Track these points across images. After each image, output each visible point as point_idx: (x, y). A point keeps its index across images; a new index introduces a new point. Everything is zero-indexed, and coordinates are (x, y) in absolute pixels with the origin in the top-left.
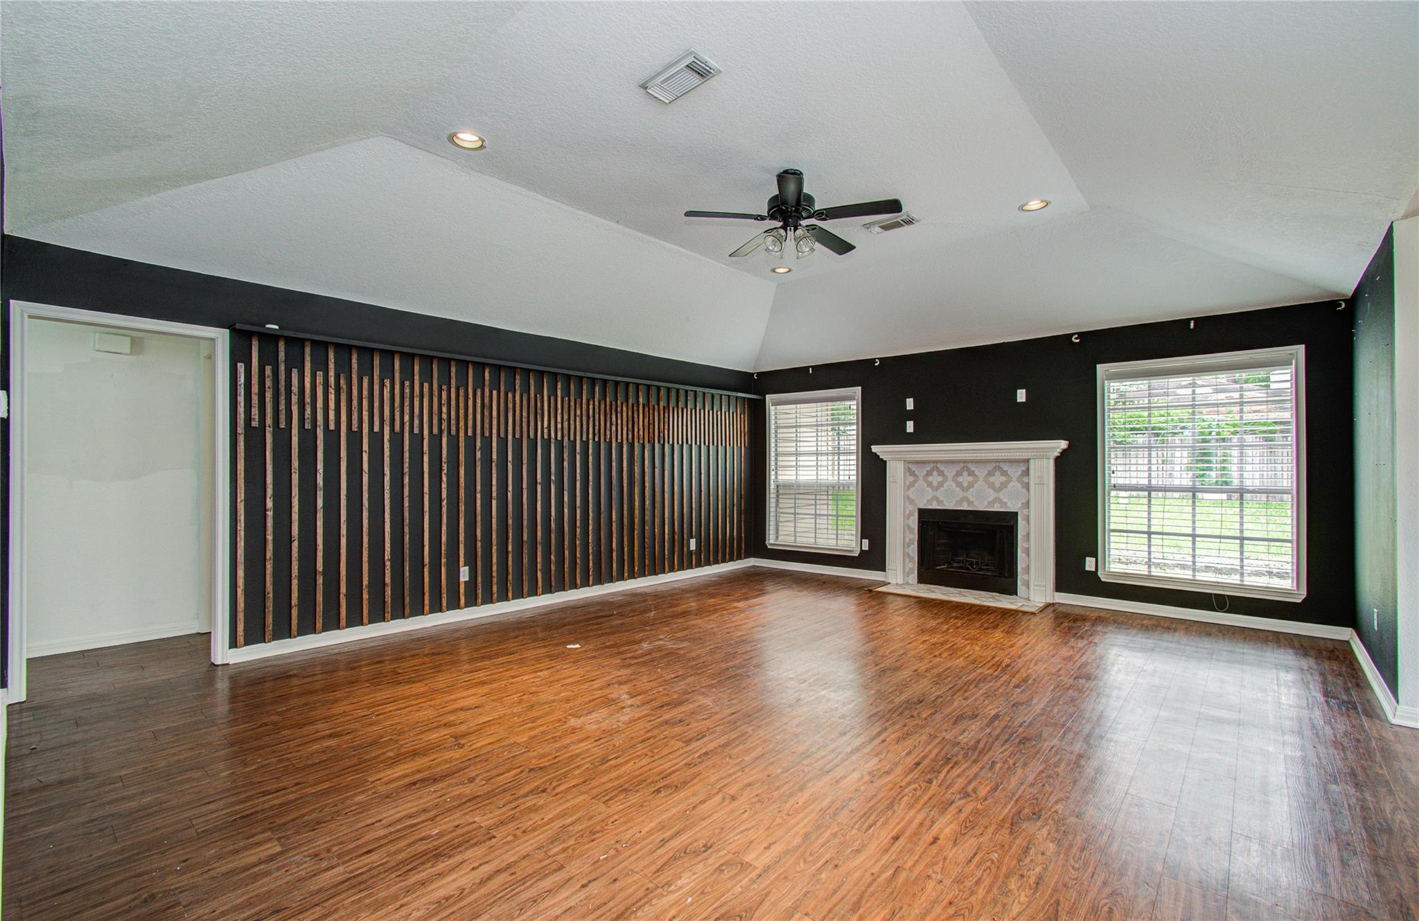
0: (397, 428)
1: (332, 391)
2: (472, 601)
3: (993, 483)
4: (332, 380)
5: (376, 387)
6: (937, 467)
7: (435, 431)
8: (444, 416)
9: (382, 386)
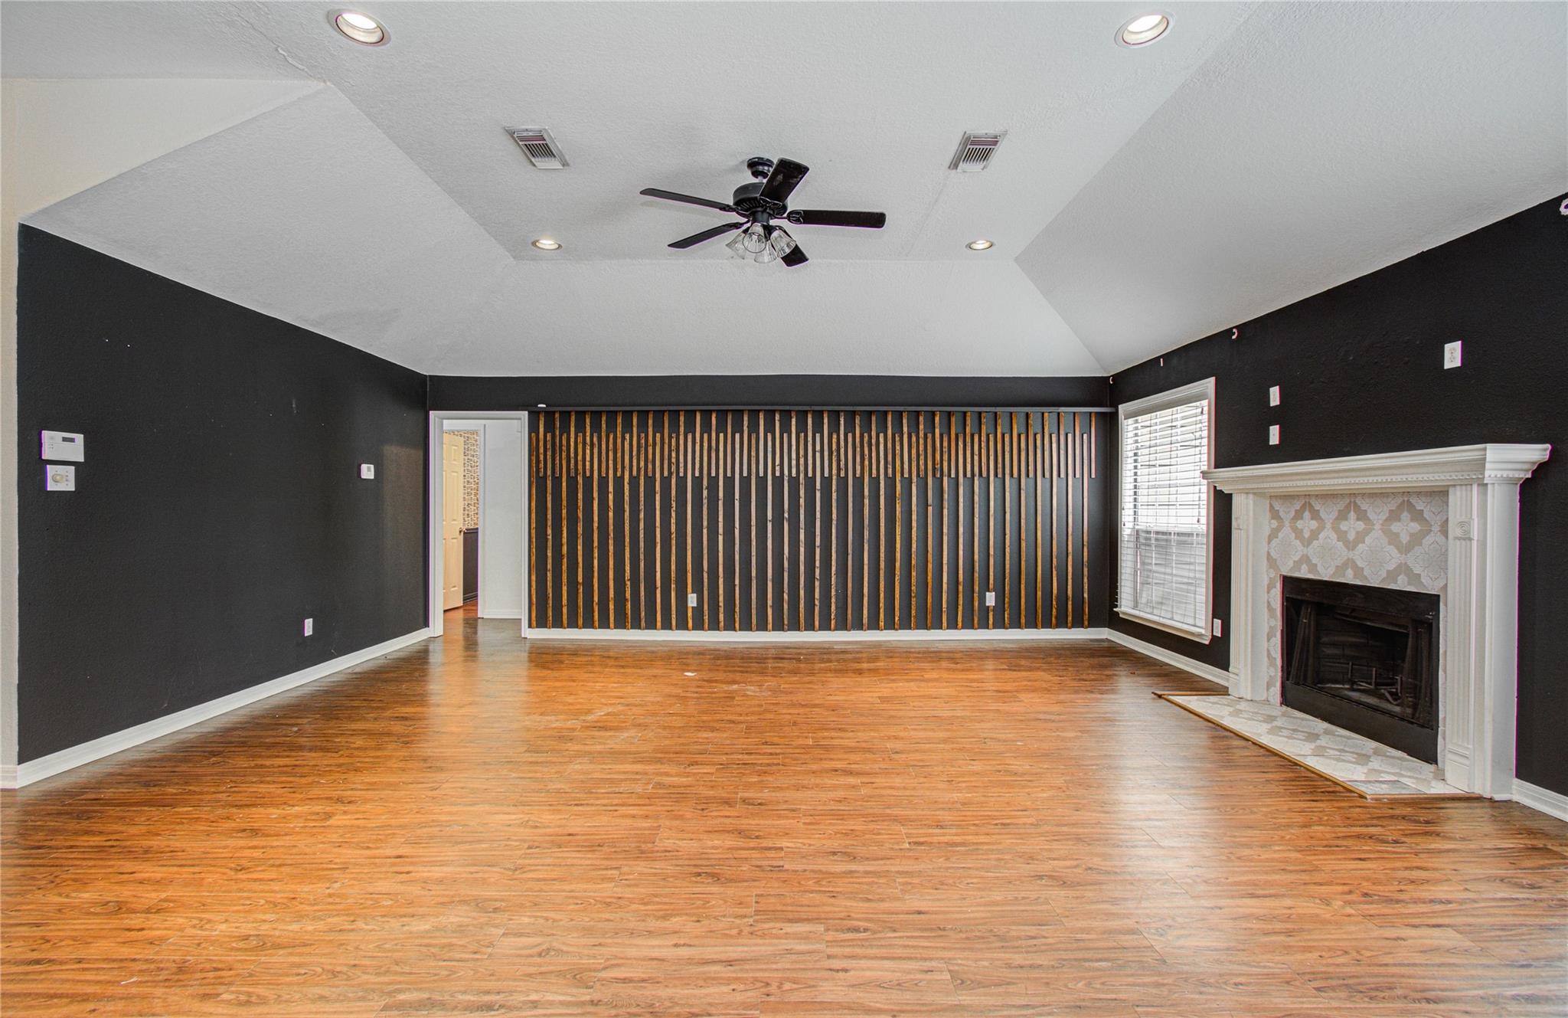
0: (635, 473)
1: (588, 447)
2: (699, 626)
3: (1397, 535)
4: (588, 439)
5: (619, 441)
6: (1310, 504)
7: (666, 474)
8: (674, 460)
9: (623, 439)
